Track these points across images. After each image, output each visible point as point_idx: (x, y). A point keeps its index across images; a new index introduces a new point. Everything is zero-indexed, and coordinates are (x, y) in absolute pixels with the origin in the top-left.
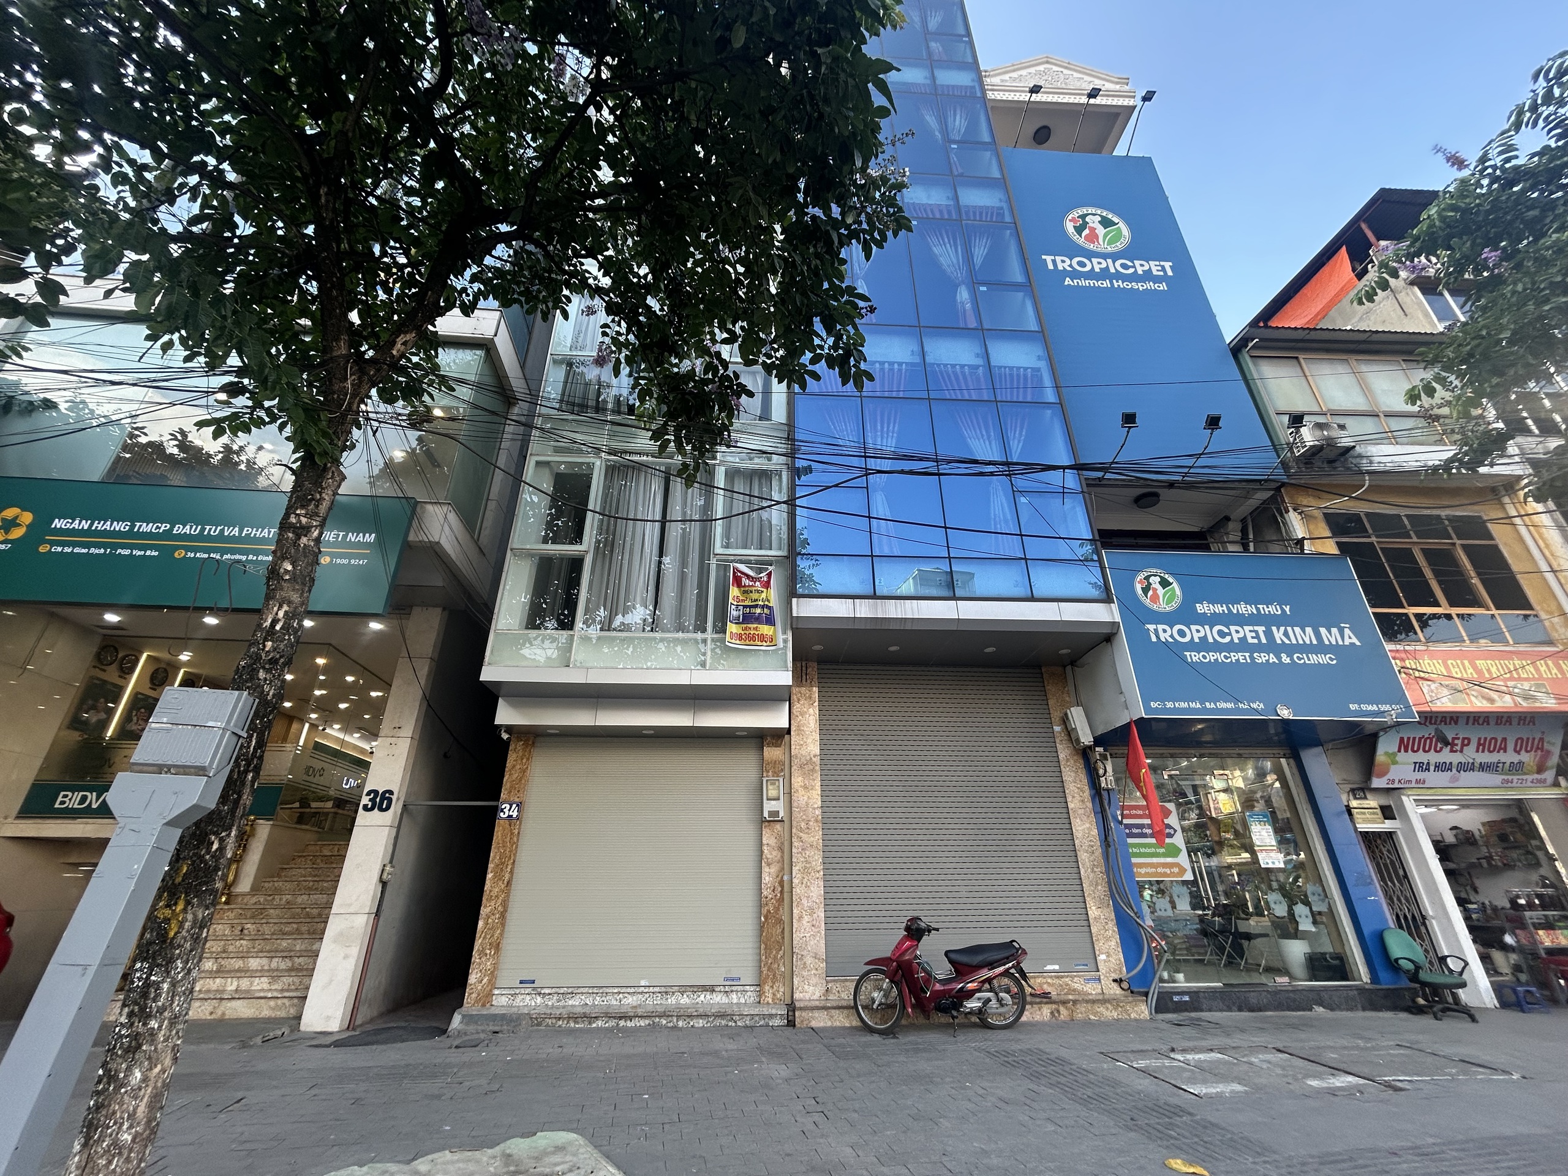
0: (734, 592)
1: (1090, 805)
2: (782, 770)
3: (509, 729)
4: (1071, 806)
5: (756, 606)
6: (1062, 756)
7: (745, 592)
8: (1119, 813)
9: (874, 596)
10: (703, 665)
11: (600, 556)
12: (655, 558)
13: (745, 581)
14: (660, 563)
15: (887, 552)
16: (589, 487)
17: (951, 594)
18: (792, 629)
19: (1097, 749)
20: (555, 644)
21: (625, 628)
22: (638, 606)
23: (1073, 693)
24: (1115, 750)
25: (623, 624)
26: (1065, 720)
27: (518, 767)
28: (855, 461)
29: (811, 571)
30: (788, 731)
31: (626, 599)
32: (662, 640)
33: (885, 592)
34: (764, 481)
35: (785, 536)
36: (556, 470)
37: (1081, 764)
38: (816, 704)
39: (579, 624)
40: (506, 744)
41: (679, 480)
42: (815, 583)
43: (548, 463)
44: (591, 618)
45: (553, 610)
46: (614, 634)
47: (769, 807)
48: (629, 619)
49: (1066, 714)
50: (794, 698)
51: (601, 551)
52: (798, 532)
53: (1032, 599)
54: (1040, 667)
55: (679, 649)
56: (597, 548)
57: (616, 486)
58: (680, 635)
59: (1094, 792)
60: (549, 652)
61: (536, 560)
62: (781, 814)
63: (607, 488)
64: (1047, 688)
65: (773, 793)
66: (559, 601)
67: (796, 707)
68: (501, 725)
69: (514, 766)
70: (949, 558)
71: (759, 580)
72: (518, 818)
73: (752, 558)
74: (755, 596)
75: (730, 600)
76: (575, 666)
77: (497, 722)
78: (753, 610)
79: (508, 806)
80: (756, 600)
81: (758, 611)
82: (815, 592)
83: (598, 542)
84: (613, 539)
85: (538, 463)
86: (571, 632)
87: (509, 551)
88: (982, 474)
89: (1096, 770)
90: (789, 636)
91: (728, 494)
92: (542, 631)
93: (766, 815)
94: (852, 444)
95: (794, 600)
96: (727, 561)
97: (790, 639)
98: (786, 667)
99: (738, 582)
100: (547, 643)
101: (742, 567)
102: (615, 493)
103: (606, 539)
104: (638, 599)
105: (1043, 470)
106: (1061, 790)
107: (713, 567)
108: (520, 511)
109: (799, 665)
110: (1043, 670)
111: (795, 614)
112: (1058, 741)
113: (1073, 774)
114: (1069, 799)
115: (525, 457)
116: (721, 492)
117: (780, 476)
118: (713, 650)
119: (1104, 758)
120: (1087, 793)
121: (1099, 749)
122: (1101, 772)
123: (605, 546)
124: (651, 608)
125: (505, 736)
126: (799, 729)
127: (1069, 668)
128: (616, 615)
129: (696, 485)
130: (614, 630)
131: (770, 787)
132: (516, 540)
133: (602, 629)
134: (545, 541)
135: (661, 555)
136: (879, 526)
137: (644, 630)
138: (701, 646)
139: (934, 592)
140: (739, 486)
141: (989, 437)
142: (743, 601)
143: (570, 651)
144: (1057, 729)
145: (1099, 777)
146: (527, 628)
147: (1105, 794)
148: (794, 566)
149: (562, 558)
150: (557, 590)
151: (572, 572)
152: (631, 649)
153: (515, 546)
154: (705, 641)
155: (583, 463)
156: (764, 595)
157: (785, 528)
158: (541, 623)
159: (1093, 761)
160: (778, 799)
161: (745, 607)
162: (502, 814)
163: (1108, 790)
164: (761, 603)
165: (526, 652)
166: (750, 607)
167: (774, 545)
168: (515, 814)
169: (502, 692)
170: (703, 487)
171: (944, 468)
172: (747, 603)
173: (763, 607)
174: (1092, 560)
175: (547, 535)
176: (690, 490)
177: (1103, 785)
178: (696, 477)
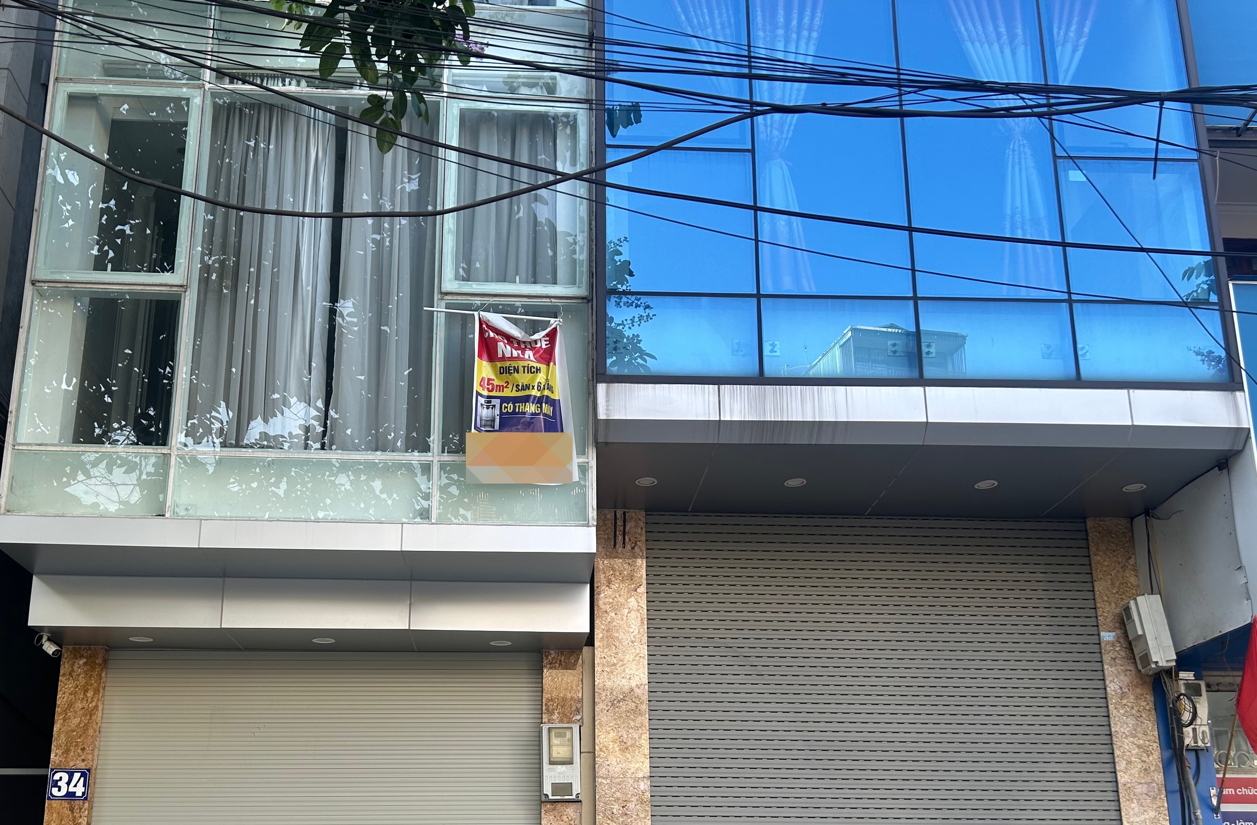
0: (483, 370)
1: (1159, 777)
2: (578, 711)
3: (57, 634)
4: (1122, 778)
5: (526, 399)
6: (1112, 687)
7: (504, 371)
8: (1213, 792)
9: (760, 379)
10: (425, 515)
11: (212, 296)
12: (323, 303)
13: (504, 348)
14: (332, 312)
15: (788, 288)
16: (182, 151)
17: (915, 374)
18: (597, 445)
19: (1183, 675)
20: (134, 476)
21: (269, 442)
22: (293, 400)
23: (1144, 568)
24: (1216, 677)
25: (265, 436)
26: (1124, 621)
27: (79, 705)
28: (728, 87)
29: (636, 330)
30: (589, 639)
31: (269, 388)
32: (345, 467)
33: (784, 372)
34: (539, 139)
35: (582, 256)
36: (112, 115)
37: (1147, 702)
38: (643, 589)
39: (178, 436)
40: (54, 662)
41: (365, 129)
42: (643, 354)
43: (92, 99)
44: (201, 424)
45: (126, 407)
46: (248, 453)
47: (552, 776)
48: (277, 426)
49: (1127, 609)
50: (600, 578)
51: (213, 287)
52: (610, 248)
53: (1077, 382)
54: (1083, 519)
55: (377, 485)
56: (204, 281)
57: (237, 152)
58: (378, 456)
59: (1168, 754)
60: (124, 492)
61: (83, 305)
62: (576, 789)
63: (218, 153)
64: (1096, 559)
65: (560, 751)
66: (136, 390)
67: (605, 596)
68: (41, 628)
69: (71, 705)
70: (915, 299)
71: (531, 346)
72: (85, 797)
73: (518, 302)
74: (523, 378)
75: (476, 387)
76: (176, 516)
77: (32, 622)
78: (520, 407)
79: (66, 777)
80: (527, 387)
81: (531, 408)
82: (642, 372)
83: (206, 269)
84: (237, 264)
85: (73, 99)
86: (164, 450)
87: (28, 285)
88: (988, 113)
89: (1177, 714)
90: (592, 460)
91: (468, 159)
92: (107, 447)
93: (547, 789)
94: (723, 49)
95: (601, 388)
96: (468, 307)
97: (593, 463)
98: (585, 518)
99: (489, 350)
100: (118, 473)
101: (498, 320)
102: (236, 166)
103: (222, 263)
104: (293, 385)
105: (1118, 103)
106: (1106, 749)
107: (440, 321)
108: (44, 201)
109: (610, 516)
110: (1090, 523)
111: (602, 415)
112: (1106, 658)
113: (1131, 722)
114: (1121, 765)
115: (46, 87)
116: (453, 155)
117: (574, 127)
118: (443, 489)
119: (1194, 691)
120: (1155, 757)
121: (1187, 676)
122: (1186, 717)
123: (221, 277)
124: (320, 404)
125: (50, 648)
126: (610, 637)
127: (1140, 521)
128: (251, 418)
129: (401, 141)
130: (247, 446)
131: (555, 741)
132: (40, 263)
133: (224, 445)
134: (99, 264)
135: (334, 295)
136: (774, 229)
137: (306, 447)
138: (421, 480)
139: (882, 371)
140: (489, 144)
141: (1012, 38)
142: (500, 388)
143: (164, 489)
144: (1107, 636)
145: (1181, 726)
146: (76, 441)
147: (1190, 758)
148: (601, 319)
149: (137, 301)
150: (130, 367)
151: (158, 331)
152: (284, 486)
153: (41, 275)
154: (426, 468)
155: (167, 100)
156: (541, 378)
157: (582, 238)
158: (105, 433)
159: (1171, 696)
160: (570, 762)
161: (504, 400)
162: (55, 791)
163: (1197, 751)
164: (535, 393)
165: (77, 489)
166: (515, 400)
167: (561, 273)
168: (79, 790)
169: (39, 564)
170: (416, 145)
171: (912, 101)
172: (507, 393)
173: (539, 401)
174: (1207, 302)
175: (103, 254)
176: (389, 156)
177: (1188, 741)
178: (397, 126)
